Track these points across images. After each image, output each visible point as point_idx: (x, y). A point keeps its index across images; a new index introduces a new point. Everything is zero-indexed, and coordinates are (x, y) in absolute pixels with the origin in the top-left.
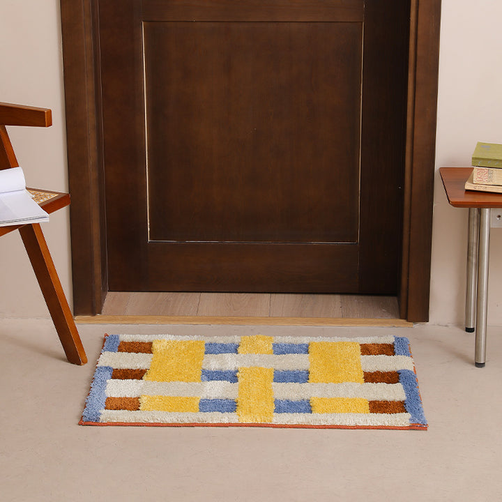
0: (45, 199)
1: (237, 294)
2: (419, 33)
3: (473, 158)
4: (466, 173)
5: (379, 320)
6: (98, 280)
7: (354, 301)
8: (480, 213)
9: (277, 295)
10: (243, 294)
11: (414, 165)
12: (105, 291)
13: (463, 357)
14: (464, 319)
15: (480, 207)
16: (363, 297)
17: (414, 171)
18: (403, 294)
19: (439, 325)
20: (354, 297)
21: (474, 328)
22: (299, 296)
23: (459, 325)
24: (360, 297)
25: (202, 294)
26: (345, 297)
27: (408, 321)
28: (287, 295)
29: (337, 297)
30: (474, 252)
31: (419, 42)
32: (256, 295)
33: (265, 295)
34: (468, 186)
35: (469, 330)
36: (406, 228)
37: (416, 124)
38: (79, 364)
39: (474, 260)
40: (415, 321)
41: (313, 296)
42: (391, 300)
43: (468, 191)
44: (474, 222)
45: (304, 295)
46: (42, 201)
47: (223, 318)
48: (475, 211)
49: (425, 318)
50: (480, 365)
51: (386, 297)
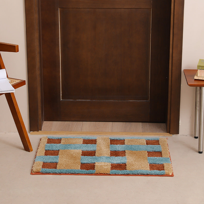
0: (15, 82)
1: (98, 122)
2: (175, 13)
3: (198, 66)
4: (194, 72)
5: (158, 133)
6: (40, 116)
7: (147, 125)
8: (201, 88)
9: (115, 123)
10: (101, 122)
11: (173, 68)
12: (43, 120)
13: (193, 149)
14: (194, 133)
15: (201, 87)
16: (151, 123)
17: (173, 71)
18: (168, 122)
19: (183, 135)
20: (147, 124)
21: (198, 137)
22: (124, 123)
23: (191, 135)
24: (150, 123)
25: (84, 122)
26: (144, 123)
27: (170, 134)
28: (119, 123)
29: (140, 124)
30: (198, 105)
31: (175, 17)
32: (106, 122)
33: (110, 122)
34: (196, 78)
35: (196, 138)
36: (169, 95)
37: (173, 51)
38: (29, 151)
39: (198, 108)
40: (173, 134)
41: (130, 123)
42: (163, 125)
43: (196, 80)
44: (198, 92)
45: (126, 123)
46: (13, 83)
47: (92, 133)
48: (198, 88)
49: (177, 133)
50: (200, 153)
51: (161, 124)
